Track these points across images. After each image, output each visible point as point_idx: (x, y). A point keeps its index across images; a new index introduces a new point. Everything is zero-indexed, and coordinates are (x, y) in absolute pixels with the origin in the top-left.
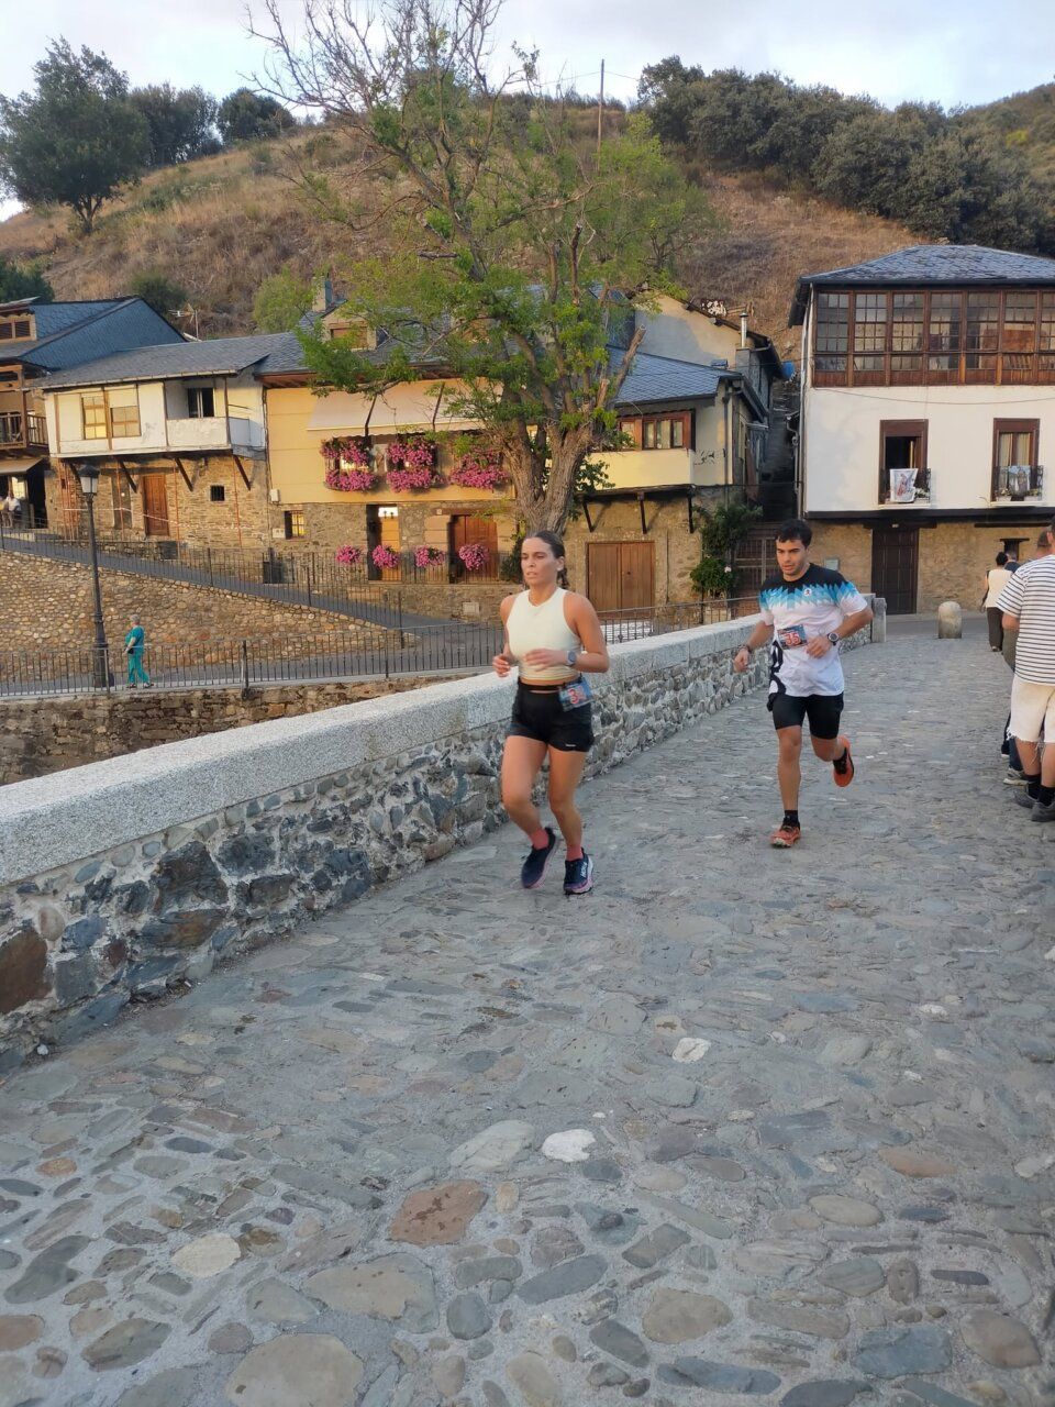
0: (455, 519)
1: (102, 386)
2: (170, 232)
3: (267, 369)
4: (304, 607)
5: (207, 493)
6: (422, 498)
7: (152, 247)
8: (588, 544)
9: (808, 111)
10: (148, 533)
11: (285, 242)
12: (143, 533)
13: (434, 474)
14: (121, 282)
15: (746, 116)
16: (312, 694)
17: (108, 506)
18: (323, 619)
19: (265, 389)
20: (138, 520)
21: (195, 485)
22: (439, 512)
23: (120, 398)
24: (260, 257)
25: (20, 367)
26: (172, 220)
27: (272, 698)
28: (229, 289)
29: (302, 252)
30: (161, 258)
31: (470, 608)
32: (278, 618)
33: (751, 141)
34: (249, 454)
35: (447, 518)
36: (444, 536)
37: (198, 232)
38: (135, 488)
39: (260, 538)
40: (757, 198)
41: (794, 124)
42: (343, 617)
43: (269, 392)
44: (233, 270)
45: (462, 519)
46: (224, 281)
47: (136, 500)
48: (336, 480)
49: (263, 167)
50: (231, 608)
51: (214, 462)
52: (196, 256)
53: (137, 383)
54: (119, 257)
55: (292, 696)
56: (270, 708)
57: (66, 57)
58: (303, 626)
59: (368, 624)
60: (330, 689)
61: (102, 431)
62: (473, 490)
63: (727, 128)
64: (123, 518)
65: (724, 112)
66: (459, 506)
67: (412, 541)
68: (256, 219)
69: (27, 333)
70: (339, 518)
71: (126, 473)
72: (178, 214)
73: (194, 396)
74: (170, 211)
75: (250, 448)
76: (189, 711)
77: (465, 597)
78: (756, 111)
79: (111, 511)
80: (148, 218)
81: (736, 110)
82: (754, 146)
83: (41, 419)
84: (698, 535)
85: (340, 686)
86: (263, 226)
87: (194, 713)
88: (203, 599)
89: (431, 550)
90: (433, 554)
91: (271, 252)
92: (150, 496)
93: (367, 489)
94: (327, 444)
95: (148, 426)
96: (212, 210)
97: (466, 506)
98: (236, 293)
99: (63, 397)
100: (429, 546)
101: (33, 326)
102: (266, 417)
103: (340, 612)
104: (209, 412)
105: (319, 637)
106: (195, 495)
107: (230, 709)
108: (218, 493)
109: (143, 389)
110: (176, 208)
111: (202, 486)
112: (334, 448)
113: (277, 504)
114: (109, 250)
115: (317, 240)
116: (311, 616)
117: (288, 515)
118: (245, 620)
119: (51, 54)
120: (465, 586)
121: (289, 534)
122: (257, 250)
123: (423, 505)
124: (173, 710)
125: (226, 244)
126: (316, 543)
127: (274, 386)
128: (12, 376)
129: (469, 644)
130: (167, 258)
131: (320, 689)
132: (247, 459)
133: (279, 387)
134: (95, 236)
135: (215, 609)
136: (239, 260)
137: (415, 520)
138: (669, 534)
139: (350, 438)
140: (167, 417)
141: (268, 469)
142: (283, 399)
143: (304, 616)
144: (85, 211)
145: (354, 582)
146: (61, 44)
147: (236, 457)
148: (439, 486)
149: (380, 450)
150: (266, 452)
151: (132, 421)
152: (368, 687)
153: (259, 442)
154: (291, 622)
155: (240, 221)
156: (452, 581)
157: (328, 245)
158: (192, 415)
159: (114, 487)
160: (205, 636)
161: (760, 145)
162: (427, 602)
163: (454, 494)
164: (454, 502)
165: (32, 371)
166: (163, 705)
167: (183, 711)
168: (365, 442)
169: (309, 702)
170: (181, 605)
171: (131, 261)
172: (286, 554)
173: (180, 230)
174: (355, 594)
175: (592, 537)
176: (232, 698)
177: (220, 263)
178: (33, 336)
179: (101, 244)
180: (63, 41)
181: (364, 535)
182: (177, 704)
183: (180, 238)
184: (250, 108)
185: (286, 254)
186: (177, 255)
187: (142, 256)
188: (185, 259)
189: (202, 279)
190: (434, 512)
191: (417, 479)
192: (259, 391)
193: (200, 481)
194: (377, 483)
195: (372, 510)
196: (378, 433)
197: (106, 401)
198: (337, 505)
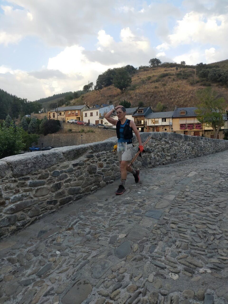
1: (154, 118)
3: (173, 117)
5: (164, 130)
6: (191, 130)
8: (211, 135)
9: (226, 75)
13: (193, 128)
14: (134, 101)
15: (217, 75)
25: (144, 116)
26: (136, 92)
29: (158, 97)
33: (218, 79)
36: (193, 134)
38: (155, 129)
40: (219, 88)
41: (224, 77)
44: (148, 100)
45: (195, 132)
48: (181, 128)
51: (166, 126)
53: (159, 118)
61: (153, 123)
62: (197, 129)
63: (214, 77)
65: (214, 75)
69: (142, 112)
71: (155, 127)
73: (164, 119)
78: (218, 75)
81: (215, 74)
82: (218, 80)
84: (224, 134)
91: (153, 97)
92: (157, 130)
94: (181, 125)
95: (160, 123)
96: (142, 90)
99: (149, 119)
102: (172, 121)
104: (165, 121)
108: (166, 130)
113: (173, 131)
122: (151, 97)
123: (191, 131)
132: (170, 126)
134: (124, 94)
138: (221, 134)
139: (183, 124)
141: (172, 127)
142: (174, 120)
144: (122, 90)
149: (187, 125)
150: (172, 125)
151: (157, 122)
155: (147, 92)
158: (163, 122)
159: (153, 129)
161: (219, 79)
163: (195, 130)
168: (185, 124)
175: (211, 134)
185: (155, 97)
190: (192, 132)
191: (191, 128)
192: (172, 119)
193: (164, 128)
194: (186, 128)
195: (184, 131)
196: (187, 123)
197: (155, 120)
198: (180, 131)
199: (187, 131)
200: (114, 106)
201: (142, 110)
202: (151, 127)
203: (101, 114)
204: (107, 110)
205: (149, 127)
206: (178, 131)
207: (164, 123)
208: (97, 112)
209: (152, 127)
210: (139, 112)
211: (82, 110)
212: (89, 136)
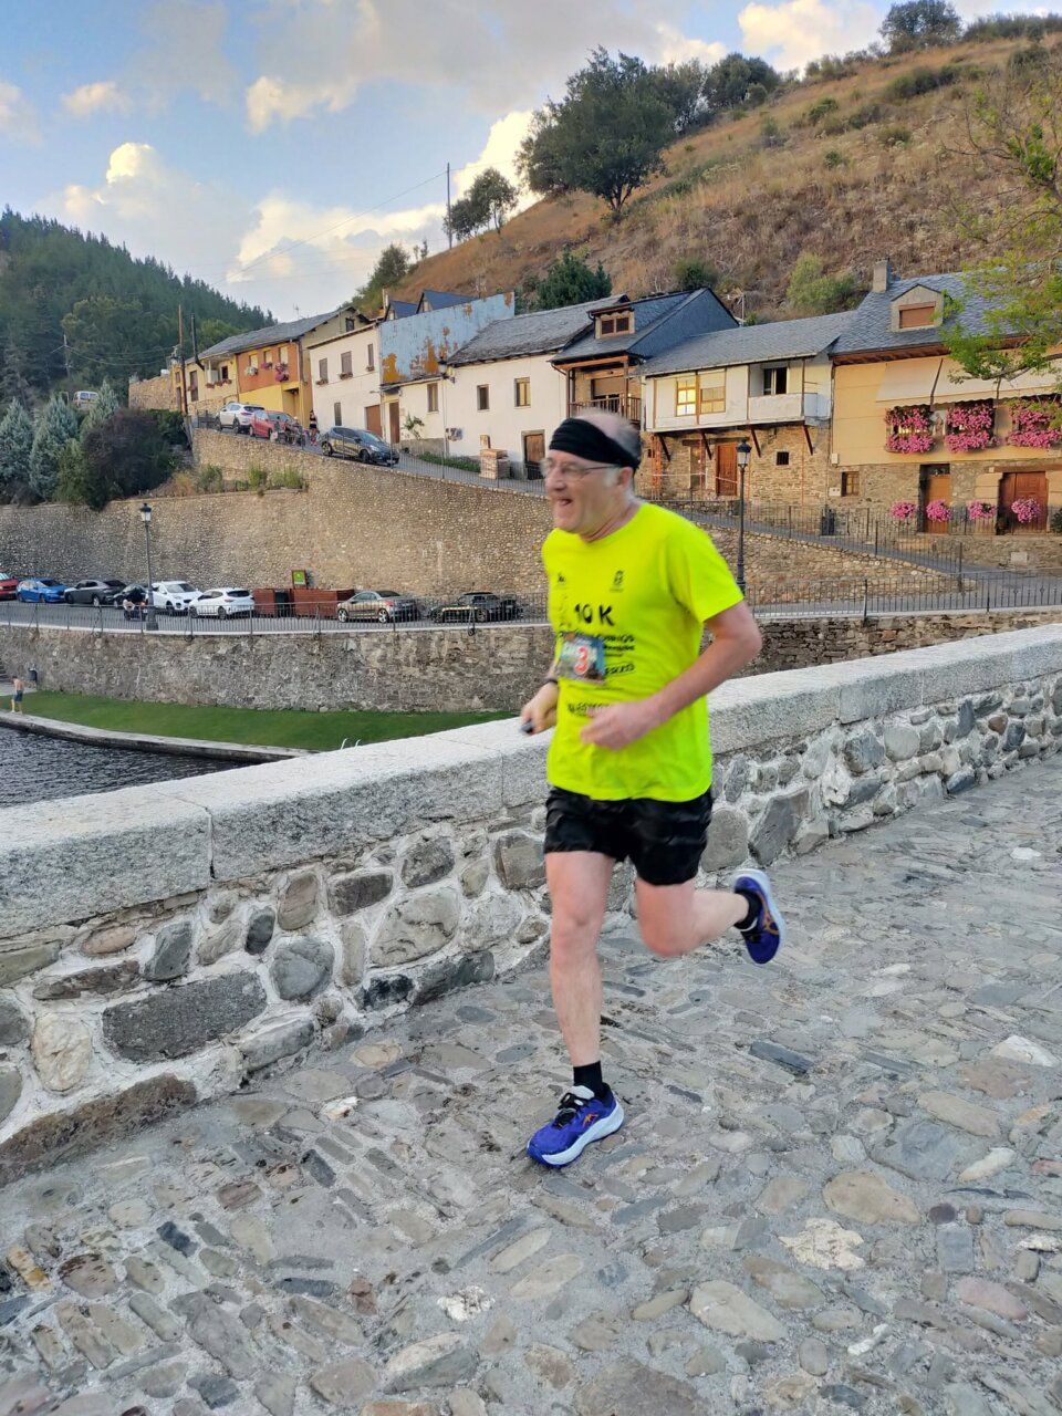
0: (1006, 475)
1: (696, 371)
2: (699, 216)
3: (840, 349)
4: (872, 555)
5: (774, 458)
6: (976, 457)
7: (683, 230)
10: (718, 493)
11: (805, 217)
12: (714, 494)
13: (991, 435)
14: (660, 266)
16: (920, 623)
17: (686, 472)
18: (888, 566)
19: (835, 366)
20: (710, 483)
21: (763, 452)
22: (991, 470)
23: (709, 380)
24: (783, 233)
25: (626, 357)
26: (696, 203)
27: (886, 626)
28: (757, 267)
29: (824, 225)
30: (693, 243)
31: (1019, 558)
32: (847, 564)
34: (816, 423)
35: (1000, 476)
36: (995, 492)
37: (723, 215)
38: (710, 455)
39: (817, 496)
42: (906, 564)
43: (837, 368)
44: (758, 248)
45: (1013, 477)
46: (753, 260)
47: (711, 465)
48: (896, 444)
49: (772, 139)
50: (806, 556)
51: (783, 432)
52: (724, 237)
53: (726, 367)
54: (653, 244)
55: (903, 624)
56: (884, 633)
57: (604, 63)
58: (869, 572)
59: (929, 570)
60: (936, 620)
61: (692, 409)
62: (1029, 449)
64: (697, 481)
66: (1012, 464)
67: (963, 496)
68: (777, 196)
69: (627, 328)
70: (894, 477)
71: (706, 443)
72: (702, 197)
73: (772, 376)
74: (694, 195)
75: (817, 418)
76: (816, 634)
77: (1013, 547)
79: (688, 476)
80: (674, 203)
83: (637, 399)
85: (946, 617)
86: (786, 203)
87: (821, 636)
88: (783, 548)
89: (984, 505)
90: (986, 508)
91: (793, 227)
92: (722, 462)
93: (925, 451)
94: (892, 412)
95: (732, 403)
96: (734, 190)
97: (1019, 464)
98: (764, 271)
99: (660, 381)
100: (983, 501)
101: (632, 322)
102: (833, 390)
103: (904, 560)
104: (781, 389)
105: (882, 581)
106: (762, 460)
107: (850, 633)
108: (783, 459)
109: (731, 371)
110: (701, 192)
111: (769, 453)
112: (899, 415)
113: (837, 466)
114: (641, 238)
115: (839, 212)
116: (878, 564)
117: (845, 475)
118: (818, 566)
119: (593, 64)
120: (1015, 538)
121: (844, 493)
122: (779, 227)
123: (975, 464)
124: (804, 633)
125: (751, 223)
126: (869, 500)
127: (843, 363)
128: (619, 365)
129: (1026, 589)
130: (696, 241)
131: (928, 619)
133: (848, 364)
134: (624, 225)
135: (793, 556)
136: (764, 238)
137: (967, 478)
139: (915, 407)
140: (749, 396)
141: (830, 436)
142: (852, 375)
143: (871, 563)
144: (615, 200)
145: (903, 533)
146: (599, 53)
147: (806, 427)
148: (995, 446)
149: (941, 416)
150: (830, 420)
151: (719, 397)
152: (970, 619)
153: (825, 413)
154: (858, 568)
155: (763, 199)
156: (999, 532)
157: (849, 217)
158: (766, 393)
159: (692, 455)
160: (782, 579)
162: (975, 552)
163: (1009, 454)
164: (1007, 461)
165: (634, 360)
166: (796, 629)
167: (812, 634)
168: (926, 411)
169: (917, 630)
170: (763, 554)
171: (666, 246)
172: (839, 510)
173: (706, 213)
174: (906, 544)
176: (852, 625)
177: (746, 242)
178: (632, 329)
179: (632, 231)
180: (601, 49)
181: (916, 491)
182: (808, 629)
183: (707, 221)
184: (741, 73)
185: (807, 228)
186: (705, 237)
187: (674, 241)
188: (714, 241)
189: (730, 259)
190: (986, 470)
191: (974, 440)
192: (829, 368)
193: (769, 448)
194: (933, 446)
195: (925, 468)
196: (941, 401)
197: (698, 384)
198: (891, 465)
199: (944, 468)
200: (507, 303)
201: (626, 314)
202: (678, 443)
203: (392, 358)
204: (446, 332)
205: (670, 441)
206: (871, 466)
207: (772, 408)
208: (370, 347)
209: (686, 443)
210: (607, 327)
211: (306, 343)
212: (282, 514)
